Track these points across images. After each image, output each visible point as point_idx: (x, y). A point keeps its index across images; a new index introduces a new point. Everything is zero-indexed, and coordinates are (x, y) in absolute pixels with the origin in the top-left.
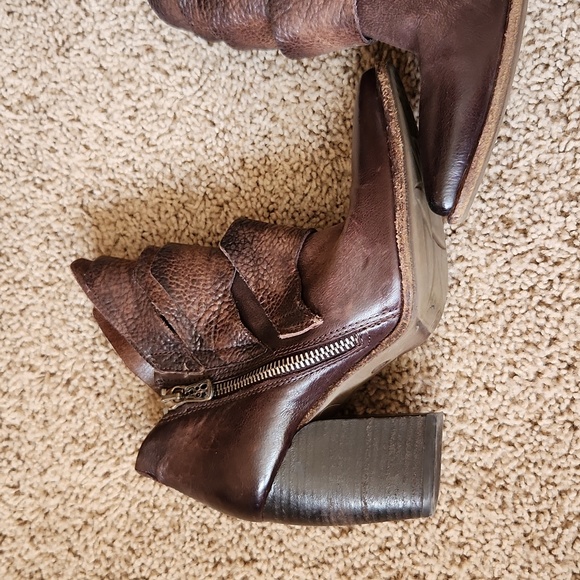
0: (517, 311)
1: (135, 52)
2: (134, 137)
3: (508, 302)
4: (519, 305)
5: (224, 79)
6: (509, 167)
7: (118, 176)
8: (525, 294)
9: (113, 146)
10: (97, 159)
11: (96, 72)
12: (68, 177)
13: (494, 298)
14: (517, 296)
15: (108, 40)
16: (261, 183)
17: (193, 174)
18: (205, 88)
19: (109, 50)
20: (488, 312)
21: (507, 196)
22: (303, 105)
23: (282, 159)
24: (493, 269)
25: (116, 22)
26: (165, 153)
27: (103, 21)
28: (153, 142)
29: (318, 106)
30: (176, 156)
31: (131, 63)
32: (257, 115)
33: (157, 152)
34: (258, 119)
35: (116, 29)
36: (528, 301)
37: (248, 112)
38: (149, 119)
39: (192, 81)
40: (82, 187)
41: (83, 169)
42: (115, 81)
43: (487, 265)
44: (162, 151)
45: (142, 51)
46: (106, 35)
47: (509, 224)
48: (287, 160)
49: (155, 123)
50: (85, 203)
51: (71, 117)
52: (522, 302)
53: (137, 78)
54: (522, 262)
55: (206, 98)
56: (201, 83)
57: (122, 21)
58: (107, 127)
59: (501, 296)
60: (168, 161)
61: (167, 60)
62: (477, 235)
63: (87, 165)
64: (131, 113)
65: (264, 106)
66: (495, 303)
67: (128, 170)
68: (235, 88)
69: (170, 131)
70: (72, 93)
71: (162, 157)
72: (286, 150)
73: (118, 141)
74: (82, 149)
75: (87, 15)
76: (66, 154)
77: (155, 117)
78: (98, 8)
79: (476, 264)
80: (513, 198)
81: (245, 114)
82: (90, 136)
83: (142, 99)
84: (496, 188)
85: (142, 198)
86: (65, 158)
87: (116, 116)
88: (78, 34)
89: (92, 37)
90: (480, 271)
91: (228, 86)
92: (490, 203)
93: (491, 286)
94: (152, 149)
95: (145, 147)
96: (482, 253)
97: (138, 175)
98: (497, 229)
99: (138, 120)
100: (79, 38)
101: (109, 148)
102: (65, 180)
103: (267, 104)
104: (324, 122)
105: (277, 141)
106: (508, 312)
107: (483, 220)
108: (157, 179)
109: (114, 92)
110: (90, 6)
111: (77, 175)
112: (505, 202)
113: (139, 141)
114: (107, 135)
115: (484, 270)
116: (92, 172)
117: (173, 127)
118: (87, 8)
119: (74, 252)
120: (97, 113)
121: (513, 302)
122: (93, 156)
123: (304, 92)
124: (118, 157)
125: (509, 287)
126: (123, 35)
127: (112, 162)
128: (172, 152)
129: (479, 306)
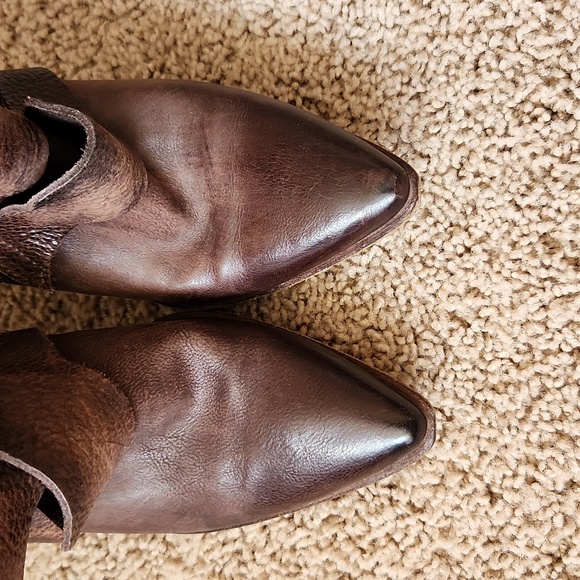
0: (549, 384)
3: (538, 368)
4: (554, 374)
6: (563, 159)
8: (566, 359)
13: (517, 359)
14: (552, 360)
20: (506, 378)
21: (555, 205)
22: (272, 41)
24: (521, 314)
29: (294, 44)
32: (206, 50)
36: (569, 370)
37: (197, 43)
38: (67, 45)
43: (513, 307)
47: (552, 247)
49: (73, 51)
52: (560, 371)
54: (566, 310)
55: (143, 20)
58: (13, 51)
59: (528, 357)
62: (502, 259)
64: (43, 33)
65: (218, 37)
66: (518, 366)
69: (92, 64)
79: (495, 303)
80: (565, 209)
81: (192, 48)
83: (60, 15)
84: (539, 190)
87: (25, 37)
90: (500, 314)
92: (527, 212)
93: (515, 339)
96: (506, 288)
98: (534, 254)
99: (51, 44)
103: (224, 35)
104: (299, 67)
106: (535, 384)
107: (514, 237)
112: (551, 213)
115: (508, 314)
121: (545, 369)
123: (276, 21)
125: (541, 345)
129: (493, 367)
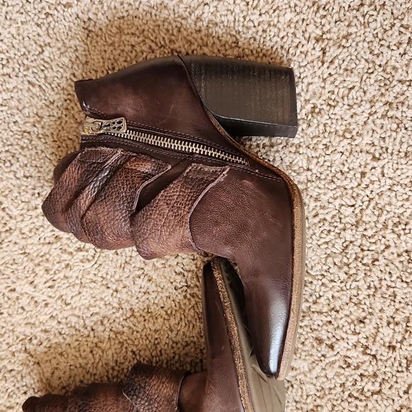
0: (335, 403)
1: (47, 241)
2: (55, 299)
3: (329, 397)
4: (336, 398)
5: (111, 255)
6: (315, 303)
7: (47, 328)
8: (339, 389)
9: (41, 307)
10: (31, 317)
11: (22, 256)
12: (13, 331)
13: (318, 394)
14: (333, 392)
15: (28, 233)
16: (147, 326)
17: (99, 322)
18: (99, 262)
19: (30, 241)
20: (316, 404)
21: (316, 323)
22: (168, 269)
23: (159, 307)
24: (314, 373)
25: (31, 221)
26: (78, 308)
27: (23, 221)
28: (68, 301)
29: (179, 269)
30: (86, 311)
31: (46, 249)
33: (72, 308)
34: (139, 281)
35: (32, 226)
36: (341, 394)
37: (131, 276)
38: (64, 287)
39: (90, 258)
40: (24, 337)
41: (23, 325)
42: (37, 262)
43: (310, 371)
44: (76, 308)
45: (52, 240)
46: (26, 230)
47: (320, 341)
48: (162, 308)
49: (68, 289)
50: (27, 348)
51: (10, 288)
52: (338, 396)
53: (51, 259)
54: (333, 368)
55: (101, 269)
56: (96, 259)
57: (35, 220)
58: (35, 294)
59: (323, 392)
60: (80, 314)
61: (71, 245)
62: (300, 351)
63: (25, 322)
64: (50, 283)
65: (142, 271)
66: (319, 397)
67: (54, 323)
68: (120, 261)
69: (80, 293)
70: (7, 273)
71: (76, 312)
72: (161, 301)
73: (45, 302)
74: (20, 311)
75: (11, 217)
76: (9, 315)
77: (67, 285)
78: (18, 212)
79: (302, 371)
80: (321, 323)
81: (129, 279)
82: (24, 301)
83: (57, 272)
84: (307, 318)
85: (67, 342)
86: (9, 319)
87: (41, 286)
88: (7, 231)
89: (17, 233)
90: (306, 376)
91: (115, 260)
92: (305, 329)
93: (315, 385)
94: (69, 307)
95: (64, 306)
96: (305, 364)
97: (61, 326)
98: (313, 346)
99: (56, 288)
100: (8, 234)
101: (39, 308)
102: (11, 334)
104: (184, 280)
105: (154, 295)
106: (329, 406)
107: (302, 340)
108: (74, 327)
109: (37, 270)
110: (12, 211)
111: (19, 329)
112: (316, 327)
113: (59, 302)
114: (36, 299)
115: (308, 376)
116: (29, 326)
117: (81, 290)
118: (10, 213)
119: (24, 384)
120: (27, 285)
121: (332, 396)
122: (28, 315)
123: (167, 260)
124: (46, 314)
125: (327, 386)
126: (37, 229)
127: (43, 318)
128: (82, 308)
129: (308, 401)
